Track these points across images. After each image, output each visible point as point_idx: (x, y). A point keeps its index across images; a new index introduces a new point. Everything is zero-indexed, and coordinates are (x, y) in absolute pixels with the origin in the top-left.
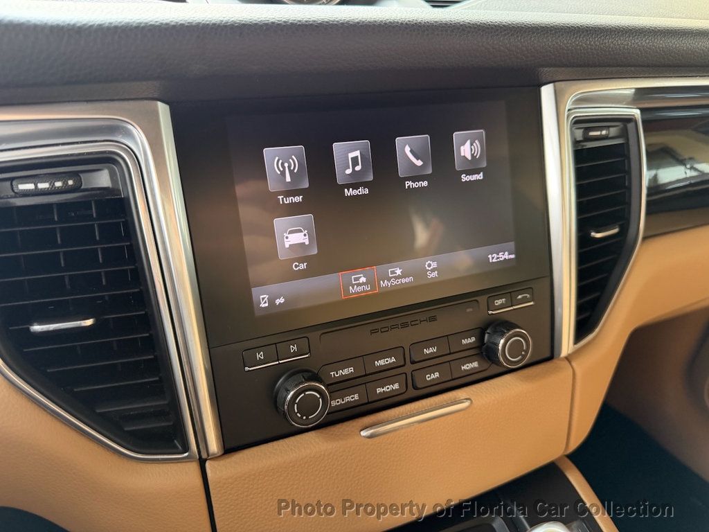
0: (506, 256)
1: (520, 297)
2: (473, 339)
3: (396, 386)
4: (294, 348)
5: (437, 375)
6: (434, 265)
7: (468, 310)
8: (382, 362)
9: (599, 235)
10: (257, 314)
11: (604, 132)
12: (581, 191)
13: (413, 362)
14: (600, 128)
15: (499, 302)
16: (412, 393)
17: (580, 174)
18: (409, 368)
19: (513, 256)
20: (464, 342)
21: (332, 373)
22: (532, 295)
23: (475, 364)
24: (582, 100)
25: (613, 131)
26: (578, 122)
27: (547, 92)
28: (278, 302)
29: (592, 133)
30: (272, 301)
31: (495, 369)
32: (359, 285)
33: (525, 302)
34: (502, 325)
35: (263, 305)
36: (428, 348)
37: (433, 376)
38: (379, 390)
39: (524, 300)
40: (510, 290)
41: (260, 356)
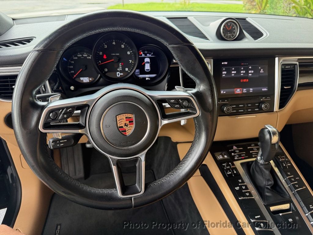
0: (265, 89)
2: (258, 104)
3: (242, 111)
4: (226, 101)
5: (250, 110)
7: (257, 99)
8: (240, 106)
9: (286, 88)
11: (289, 67)
12: (282, 78)
14: (288, 66)
15: (263, 98)
16: (245, 113)
17: (282, 75)
18: (245, 108)
19: (267, 90)
20: (256, 105)
23: (258, 109)
24: (284, 60)
25: (292, 67)
26: (283, 65)
27: (277, 59)
29: (286, 67)
30: (223, 92)
31: (262, 111)
32: (238, 91)
33: (269, 99)
34: (263, 102)
36: (249, 104)
38: (239, 111)
39: (268, 98)
40: (266, 96)
41: (221, 101)
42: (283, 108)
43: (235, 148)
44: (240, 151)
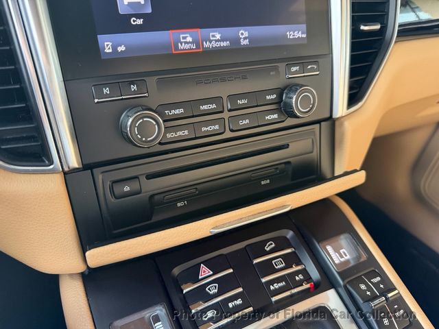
1: (309, 67)
2: (275, 96)
3: (217, 127)
4: (134, 88)
5: (247, 121)
6: (246, 34)
7: (272, 73)
8: (205, 107)
9: (366, 28)
10: (103, 57)
13: (230, 110)
15: (294, 69)
16: (228, 135)
18: (226, 115)
19: (304, 36)
20: (268, 97)
21: (167, 112)
22: (318, 66)
23: (276, 116)
28: (120, 49)
30: (114, 48)
31: (290, 122)
32: (186, 43)
33: (312, 70)
34: (294, 86)
35: (107, 51)
36: (241, 99)
37: (244, 122)
38: (204, 129)
40: (302, 61)
41: (106, 91)
42: (360, 104)
43: (205, 271)
44: (224, 284)
